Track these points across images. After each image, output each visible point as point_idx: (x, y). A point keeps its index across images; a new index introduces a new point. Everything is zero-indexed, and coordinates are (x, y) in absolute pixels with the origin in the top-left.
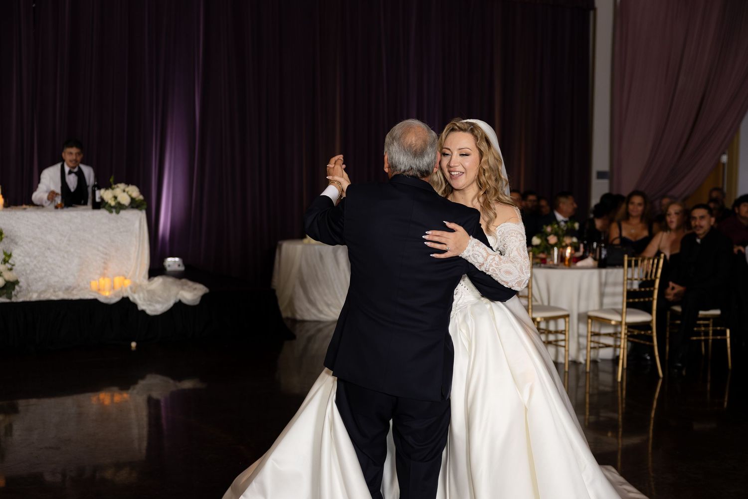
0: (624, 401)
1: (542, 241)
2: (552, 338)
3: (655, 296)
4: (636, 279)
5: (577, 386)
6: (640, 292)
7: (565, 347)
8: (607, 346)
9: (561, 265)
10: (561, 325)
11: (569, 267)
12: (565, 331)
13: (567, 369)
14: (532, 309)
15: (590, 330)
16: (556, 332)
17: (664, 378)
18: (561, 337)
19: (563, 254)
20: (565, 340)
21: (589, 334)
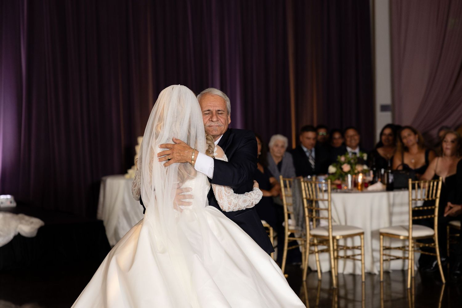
0: (413, 305)
1: (337, 170)
2: (349, 253)
3: (436, 213)
4: (420, 200)
5: (373, 294)
6: (423, 210)
7: (361, 260)
8: (398, 258)
9: (355, 189)
10: (357, 241)
11: (362, 191)
12: (361, 246)
13: (364, 280)
14: (332, 229)
15: (382, 245)
16: (354, 248)
17: (446, 283)
18: (357, 252)
19: (356, 181)
20: (361, 255)
21: (382, 249)
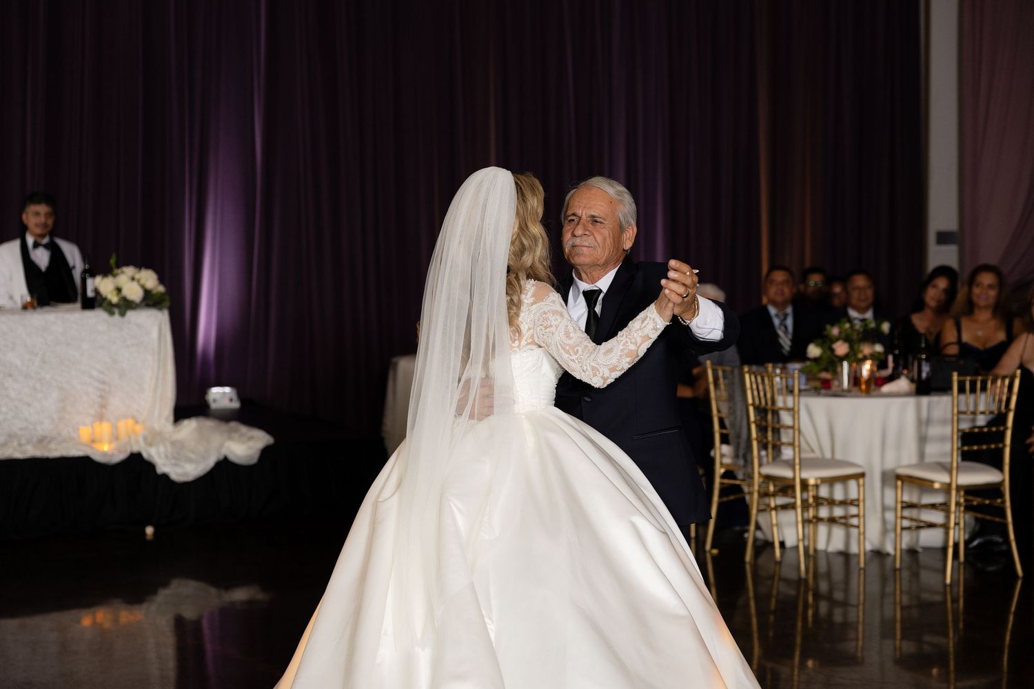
0: (961, 618)
1: (824, 352)
2: (838, 512)
3: (1008, 441)
4: (983, 413)
5: (883, 595)
6: (990, 432)
7: (858, 527)
8: (931, 525)
9: (855, 390)
10: (853, 490)
11: (868, 393)
12: (858, 500)
13: (862, 565)
14: (800, 464)
15: (899, 499)
16: (844, 503)
17: (1024, 577)
18: (853, 510)
19: (858, 374)
20: (857, 516)
21: (899, 506)
